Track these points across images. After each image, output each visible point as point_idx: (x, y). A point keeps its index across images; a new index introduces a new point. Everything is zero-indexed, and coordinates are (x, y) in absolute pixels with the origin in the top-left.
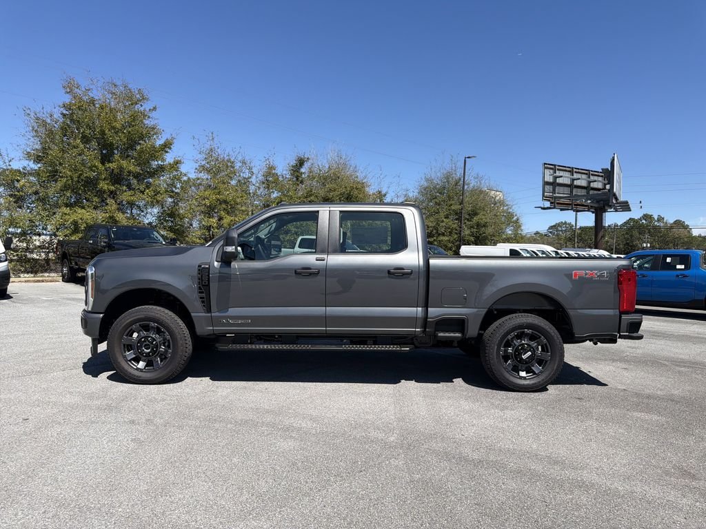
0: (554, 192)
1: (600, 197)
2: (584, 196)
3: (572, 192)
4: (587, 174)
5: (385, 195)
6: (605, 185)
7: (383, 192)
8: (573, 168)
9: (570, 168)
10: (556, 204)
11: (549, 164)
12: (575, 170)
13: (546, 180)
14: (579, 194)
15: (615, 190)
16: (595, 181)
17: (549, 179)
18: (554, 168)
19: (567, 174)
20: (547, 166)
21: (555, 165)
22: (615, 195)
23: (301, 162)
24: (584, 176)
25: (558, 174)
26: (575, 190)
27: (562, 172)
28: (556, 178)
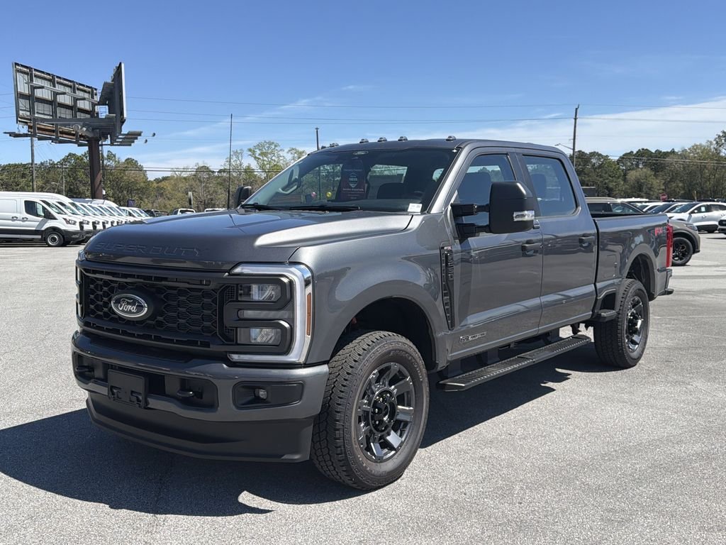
0: (32, 110)
3: (55, 113)
6: (93, 105)
9: (49, 74)
10: (36, 130)
11: (22, 66)
12: (56, 79)
13: (19, 90)
14: (63, 116)
16: (82, 99)
17: (23, 88)
18: (30, 72)
20: (20, 68)
21: (30, 69)
24: (68, 90)
25: (37, 82)
26: (58, 109)
27: (39, 80)
28: (33, 88)
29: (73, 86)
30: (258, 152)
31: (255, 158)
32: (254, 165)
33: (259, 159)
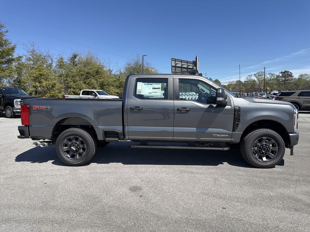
0: (175, 70)
1: (192, 72)
2: (186, 71)
3: (182, 70)
4: (187, 63)
5: (112, 71)
6: (193, 67)
7: (111, 70)
8: (182, 60)
12: (183, 61)
13: (172, 65)
14: (184, 70)
15: (197, 69)
16: (190, 65)
17: (174, 65)
18: (175, 60)
19: (180, 63)
20: (173, 59)
21: (175, 59)
22: (197, 71)
23: (75, 57)
24: (186, 64)
25: (177, 62)
26: (183, 69)
27: (178, 62)
28: (176, 64)
29: (187, 62)
30: (257, 75)
31: (256, 77)
32: (256, 79)
33: (257, 77)
